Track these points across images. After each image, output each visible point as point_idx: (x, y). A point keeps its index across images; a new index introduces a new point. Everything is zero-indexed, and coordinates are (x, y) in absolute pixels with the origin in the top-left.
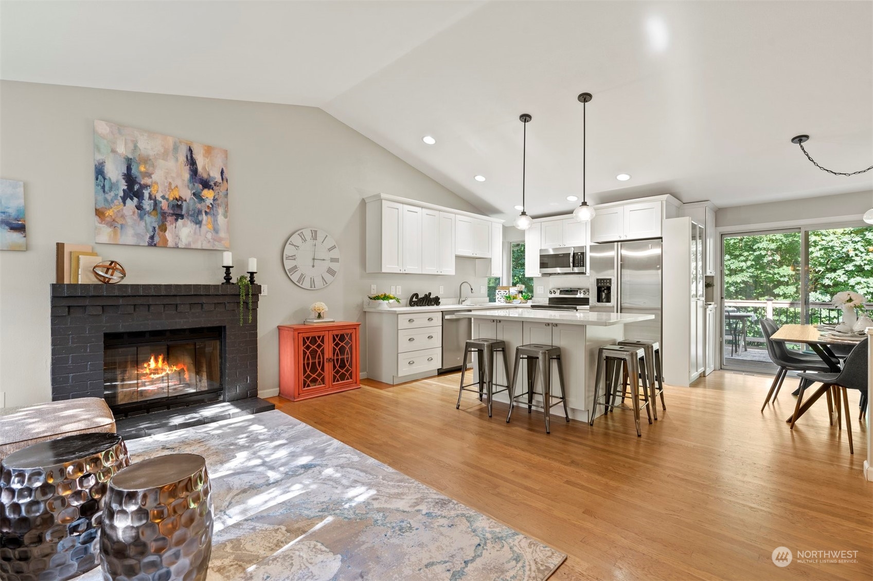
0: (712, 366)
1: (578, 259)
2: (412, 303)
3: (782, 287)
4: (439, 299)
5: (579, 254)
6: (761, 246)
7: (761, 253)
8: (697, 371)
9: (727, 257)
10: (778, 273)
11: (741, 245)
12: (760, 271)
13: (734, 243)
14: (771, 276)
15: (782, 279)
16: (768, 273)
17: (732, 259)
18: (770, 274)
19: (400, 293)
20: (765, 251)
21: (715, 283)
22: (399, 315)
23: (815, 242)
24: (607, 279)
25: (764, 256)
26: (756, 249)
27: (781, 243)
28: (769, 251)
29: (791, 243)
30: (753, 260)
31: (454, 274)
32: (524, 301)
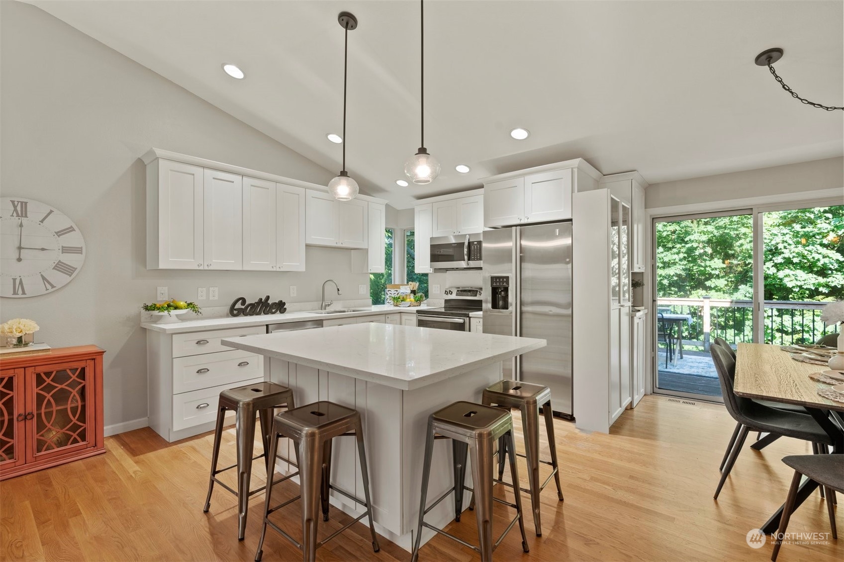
0: (642, 391)
1: (473, 250)
2: (234, 312)
3: (713, 280)
4: (284, 304)
5: (476, 243)
6: (692, 237)
7: (692, 246)
8: (621, 407)
9: (661, 249)
10: (710, 266)
11: (673, 237)
12: (692, 265)
13: (667, 235)
14: (703, 269)
15: (713, 272)
16: (700, 266)
17: (665, 251)
18: (702, 266)
19: (216, 298)
20: (697, 244)
21: (645, 282)
22: (174, 336)
23: (744, 234)
24: (503, 277)
25: (696, 249)
26: (687, 241)
27: (712, 235)
28: (701, 244)
29: (721, 236)
30: (685, 253)
31: (304, 270)
32: (416, 304)
